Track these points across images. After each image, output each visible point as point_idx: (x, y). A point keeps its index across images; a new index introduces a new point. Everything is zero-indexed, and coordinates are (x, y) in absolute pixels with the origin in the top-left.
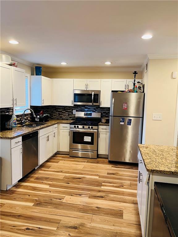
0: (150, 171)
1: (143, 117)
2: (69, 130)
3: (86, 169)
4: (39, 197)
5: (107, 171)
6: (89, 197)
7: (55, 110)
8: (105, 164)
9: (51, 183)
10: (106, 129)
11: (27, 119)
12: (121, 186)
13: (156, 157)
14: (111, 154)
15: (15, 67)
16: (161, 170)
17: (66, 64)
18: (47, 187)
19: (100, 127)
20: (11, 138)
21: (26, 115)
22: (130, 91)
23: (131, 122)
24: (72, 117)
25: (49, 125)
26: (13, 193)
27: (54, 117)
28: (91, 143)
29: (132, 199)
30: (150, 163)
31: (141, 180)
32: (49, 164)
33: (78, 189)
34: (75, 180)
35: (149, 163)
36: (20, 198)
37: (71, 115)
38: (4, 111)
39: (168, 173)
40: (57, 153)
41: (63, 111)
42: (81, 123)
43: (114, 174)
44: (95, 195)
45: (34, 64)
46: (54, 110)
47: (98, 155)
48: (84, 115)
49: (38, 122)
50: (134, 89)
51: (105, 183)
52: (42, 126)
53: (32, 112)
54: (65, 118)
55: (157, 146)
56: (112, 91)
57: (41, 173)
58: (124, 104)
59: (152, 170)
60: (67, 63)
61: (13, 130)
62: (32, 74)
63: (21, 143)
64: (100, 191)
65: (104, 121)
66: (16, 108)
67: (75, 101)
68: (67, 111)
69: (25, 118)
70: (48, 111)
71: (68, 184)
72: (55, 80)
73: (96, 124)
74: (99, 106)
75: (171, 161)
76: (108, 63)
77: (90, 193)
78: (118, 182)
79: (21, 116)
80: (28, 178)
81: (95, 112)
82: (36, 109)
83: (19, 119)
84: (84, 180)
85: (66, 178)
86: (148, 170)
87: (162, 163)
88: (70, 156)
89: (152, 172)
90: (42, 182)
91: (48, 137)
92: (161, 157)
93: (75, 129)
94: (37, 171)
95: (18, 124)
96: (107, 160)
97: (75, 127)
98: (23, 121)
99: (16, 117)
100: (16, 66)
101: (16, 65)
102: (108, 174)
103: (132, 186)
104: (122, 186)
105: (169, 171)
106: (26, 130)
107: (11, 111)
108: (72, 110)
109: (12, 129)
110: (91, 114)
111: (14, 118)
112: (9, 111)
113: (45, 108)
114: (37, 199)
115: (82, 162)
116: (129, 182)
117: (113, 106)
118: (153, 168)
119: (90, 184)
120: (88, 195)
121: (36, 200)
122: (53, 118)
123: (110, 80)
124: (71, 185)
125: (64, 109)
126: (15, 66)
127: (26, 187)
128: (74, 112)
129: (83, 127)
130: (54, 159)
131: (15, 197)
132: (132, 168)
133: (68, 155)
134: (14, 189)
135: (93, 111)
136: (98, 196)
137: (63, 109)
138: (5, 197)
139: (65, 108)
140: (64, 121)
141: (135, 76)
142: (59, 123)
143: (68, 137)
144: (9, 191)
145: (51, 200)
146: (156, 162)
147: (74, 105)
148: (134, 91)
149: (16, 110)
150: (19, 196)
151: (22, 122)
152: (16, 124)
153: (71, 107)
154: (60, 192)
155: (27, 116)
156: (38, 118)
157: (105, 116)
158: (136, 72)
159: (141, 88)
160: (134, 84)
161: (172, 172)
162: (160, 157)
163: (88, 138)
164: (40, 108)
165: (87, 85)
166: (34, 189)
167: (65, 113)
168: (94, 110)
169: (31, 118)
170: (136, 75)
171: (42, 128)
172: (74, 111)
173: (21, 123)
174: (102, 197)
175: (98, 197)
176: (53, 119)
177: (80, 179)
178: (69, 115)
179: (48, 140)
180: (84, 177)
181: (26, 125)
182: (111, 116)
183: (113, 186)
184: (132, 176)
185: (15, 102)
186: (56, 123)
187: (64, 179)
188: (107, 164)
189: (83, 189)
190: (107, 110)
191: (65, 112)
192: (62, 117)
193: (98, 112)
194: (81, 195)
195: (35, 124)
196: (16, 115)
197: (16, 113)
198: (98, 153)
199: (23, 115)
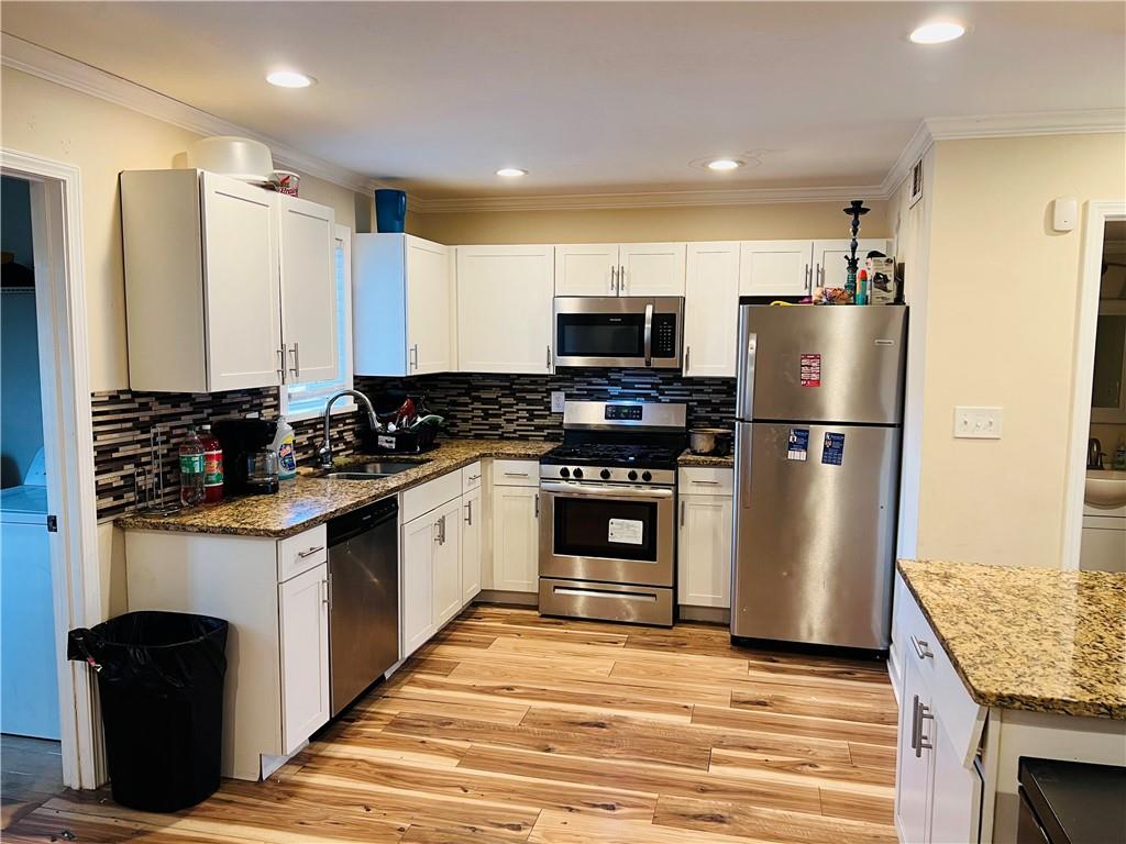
0: (993, 699)
1: (900, 426)
2: (537, 491)
3: (627, 679)
4: (416, 815)
5: (727, 691)
6: (656, 820)
7: (464, 395)
8: (717, 655)
9: (467, 745)
10: (714, 484)
11: (341, 438)
12: (804, 764)
13: (1006, 630)
14: (742, 606)
15: (288, 197)
16: (1049, 696)
17: (521, 173)
18: (448, 765)
19: (688, 474)
20: (282, 535)
21: (335, 420)
22: (832, 300)
23: (840, 450)
24: (548, 427)
25: (445, 465)
26: (291, 795)
27: (463, 426)
28: (646, 551)
29: (870, 832)
30: (985, 660)
31: (924, 741)
32: (446, 651)
33: (598, 776)
34: (574, 734)
35: (978, 660)
36: (326, 818)
37: (544, 417)
38: (237, 406)
39: (1087, 713)
40: (481, 602)
41: (504, 401)
42: (594, 456)
43: (764, 704)
44: (682, 810)
45: (368, 178)
46: (460, 395)
47: (676, 607)
48: (607, 418)
49: (389, 451)
50: (852, 285)
51: (725, 747)
52: (413, 473)
53: (363, 407)
54: (515, 431)
55: (994, 572)
56: (743, 300)
57: (412, 698)
58: (804, 362)
59: (1000, 697)
60: (526, 172)
61: (281, 494)
62: (362, 228)
63: (323, 555)
64: (703, 789)
65: (702, 442)
66: (290, 391)
67: (562, 352)
68: (523, 400)
69: (334, 433)
70: (432, 400)
71: (548, 750)
72: (467, 251)
73: (666, 458)
74: (680, 370)
75: (1087, 650)
76: (724, 166)
77: (656, 796)
78: (787, 744)
79: (313, 424)
80: (353, 721)
81: (658, 401)
82: (380, 392)
83: (303, 439)
84: (622, 732)
85: (535, 723)
86: (980, 697)
87: (1044, 659)
88: (543, 616)
89: (1003, 705)
90: (423, 742)
91: (442, 522)
92: (1032, 625)
93: (564, 484)
94: (392, 686)
95: (300, 463)
96: (723, 636)
97: (565, 473)
98: (323, 451)
99: (292, 433)
100: (294, 193)
101: (292, 186)
102: (735, 702)
103: (861, 762)
104: (810, 765)
105: (1092, 703)
106: (340, 495)
107: (270, 401)
108: (549, 392)
109: (275, 489)
110: (636, 413)
111: (285, 435)
112: (261, 404)
113: (418, 385)
114: (406, 825)
115: (602, 642)
116: (843, 744)
117: (751, 369)
118: (1007, 685)
119: (652, 754)
120: (647, 807)
121: (401, 830)
122: (456, 430)
123: (733, 245)
124: (561, 756)
125: (510, 388)
126: (290, 192)
127: (351, 768)
128: (557, 400)
129: (605, 475)
130: (469, 629)
131: (302, 816)
132: (850, 675)
133: (536, 608)
134: (294, 775)
135: (648, 398)
136: (697, 811)
137: (502, 388)
138: (254, 815)
139: (513, 385)
140: (509, 448)
141: (856, 224)
142: (491, 455)
143: (535, 523)
144: (270, 785)
145: (474, 830)
146: (1011, 657)
147: (559, 369)
148: (854, 295)
149: (290, 396)
150: (319, 810)
151: (317, 455)
152: (291, 466)
153: (540, 380)
154: (513, 791)
155: (341, 427)
156: (391, 435)
157: (708, 419)
158: (861, 202)
159: (886, 280)
160: (853, 264)
161: (1110, 708)
162: (1026, 629)
163: (628, 526)
164: (396, 387)
165: (618, 275)
166: (388, 774)
167: (511, 406)
168: (654, 393)
169: (357, 434)
170: (861, 217)
171: (416, 482)
172: (557, 398)
173: (315, 460)
174: (718, 819)
175: (696, 817)
176: (454, 436)
177: (601, 726)
178: (532, 417)
179: (442, 538)
180: (620, 720)
181: (339, 469)
182: (742, 420)
183: (766, 765)
184: (851, 711)
185: (289, 359)
186: (476, 458)
187: (526, 726)
188: (724, 656)
189: (622, 779)
190: (715, 392)
191: (512, 401)
192: (499, 426)
193: (672, 402)
194: (612, 808)
195: (377, 461)
196: (291, 424)
197: (290, 412)
198: (679, 603)
199: (321, 420)
